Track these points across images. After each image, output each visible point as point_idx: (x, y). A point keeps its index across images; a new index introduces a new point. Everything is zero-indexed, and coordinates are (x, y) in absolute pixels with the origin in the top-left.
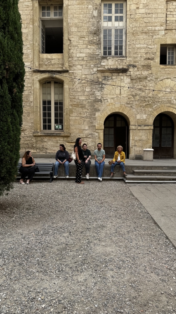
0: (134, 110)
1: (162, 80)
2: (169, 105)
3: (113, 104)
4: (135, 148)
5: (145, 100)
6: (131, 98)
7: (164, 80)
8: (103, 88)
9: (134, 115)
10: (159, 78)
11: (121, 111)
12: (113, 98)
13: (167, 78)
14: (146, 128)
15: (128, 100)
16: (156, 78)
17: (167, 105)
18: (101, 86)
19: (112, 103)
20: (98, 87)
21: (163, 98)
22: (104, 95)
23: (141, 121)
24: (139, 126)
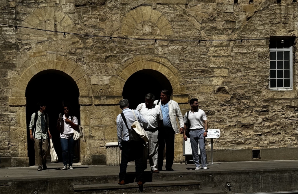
0: (85, 67)
1: (134, 8)
2: (151, 57)
3: (43, 54)
4: (92, 141)
5: (104, 47)
6: (78, 42)
7: (139, 9)
8: (20, 20)
9: (86, 77)
10: (129, 4)
11: (59, 68)
12: (41, 42)
13: (144, 5)
14: (110, 101)
15: (73, 46)
16: (123, 4)
17: (147, 56)
18: (14, 16)
19: (39, 52)
20: (9, 19)
21: (139, 43)
22: (23, 34)
23: (100, 88)
24: (97, 97)
